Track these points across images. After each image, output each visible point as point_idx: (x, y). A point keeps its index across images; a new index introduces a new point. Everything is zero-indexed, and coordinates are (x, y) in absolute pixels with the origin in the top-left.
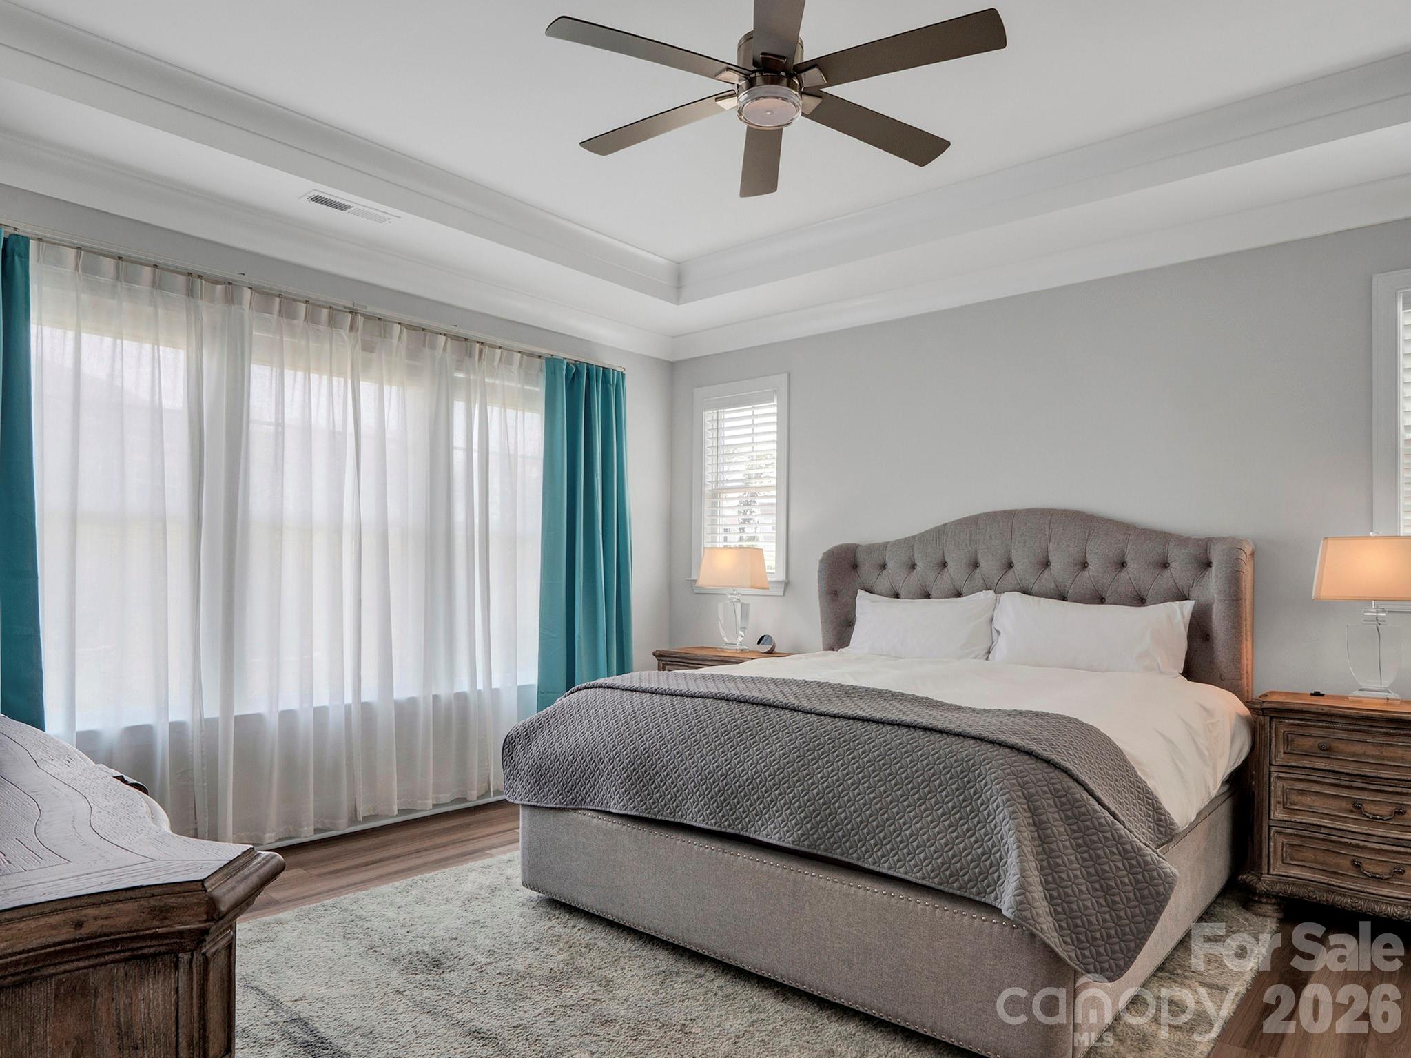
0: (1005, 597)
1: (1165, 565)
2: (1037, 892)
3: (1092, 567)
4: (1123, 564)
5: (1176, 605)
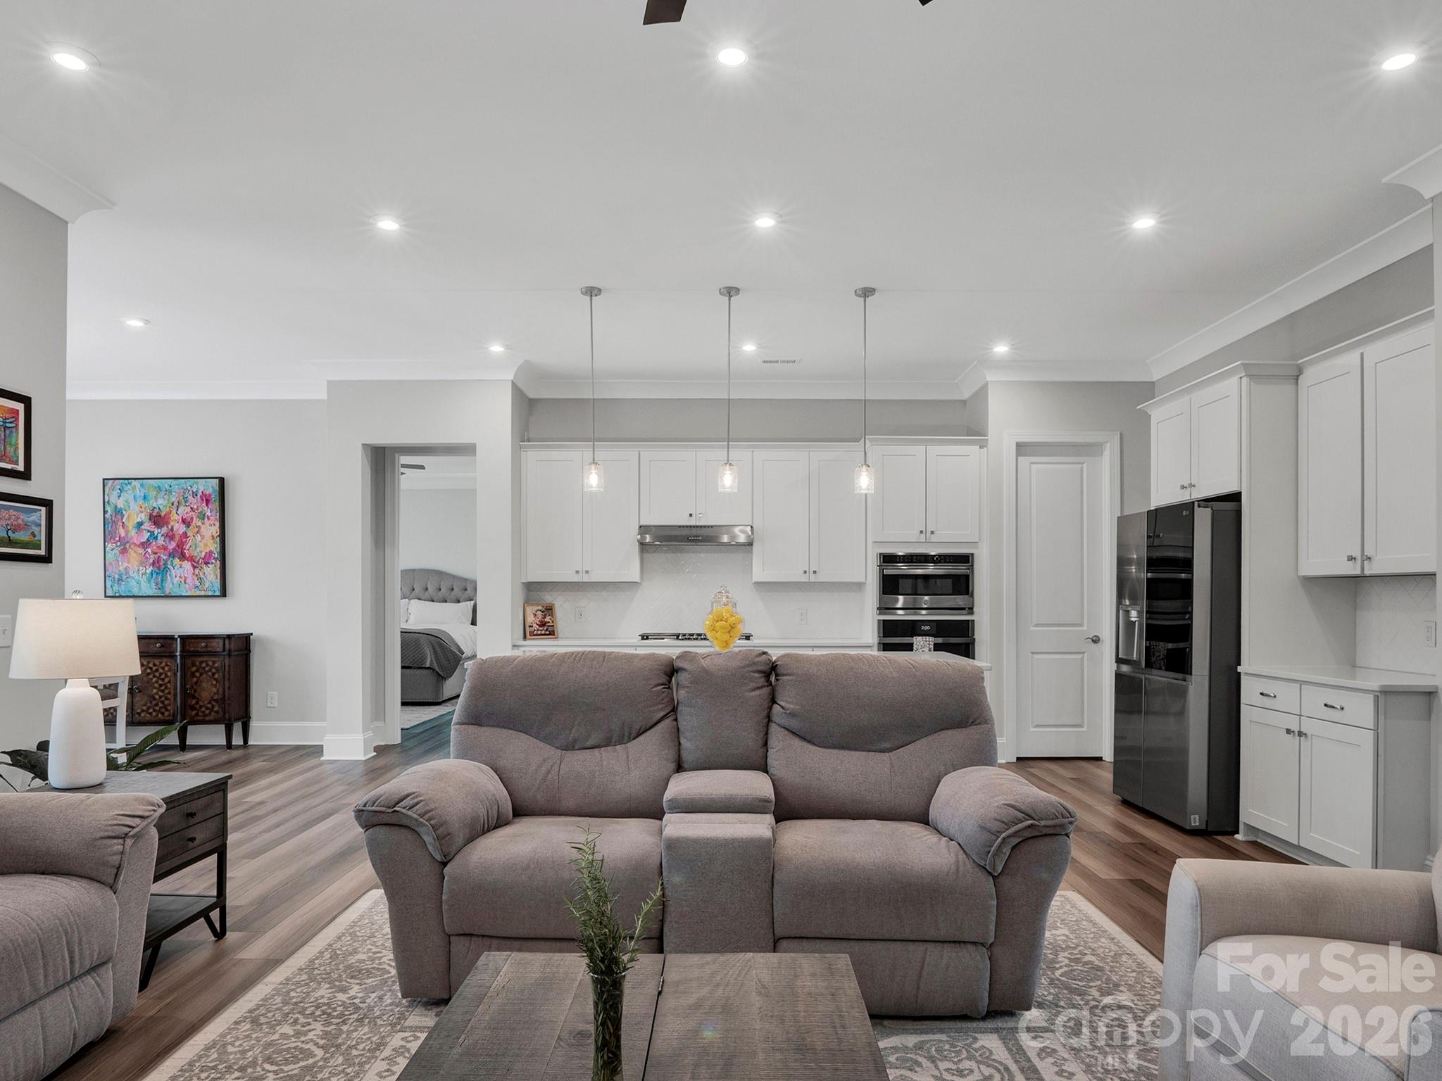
0: (412, 601)
1: (466, 590)
2: (434, 661)
3: (442, 590)
4: (453, 589)
5: (468, 602)
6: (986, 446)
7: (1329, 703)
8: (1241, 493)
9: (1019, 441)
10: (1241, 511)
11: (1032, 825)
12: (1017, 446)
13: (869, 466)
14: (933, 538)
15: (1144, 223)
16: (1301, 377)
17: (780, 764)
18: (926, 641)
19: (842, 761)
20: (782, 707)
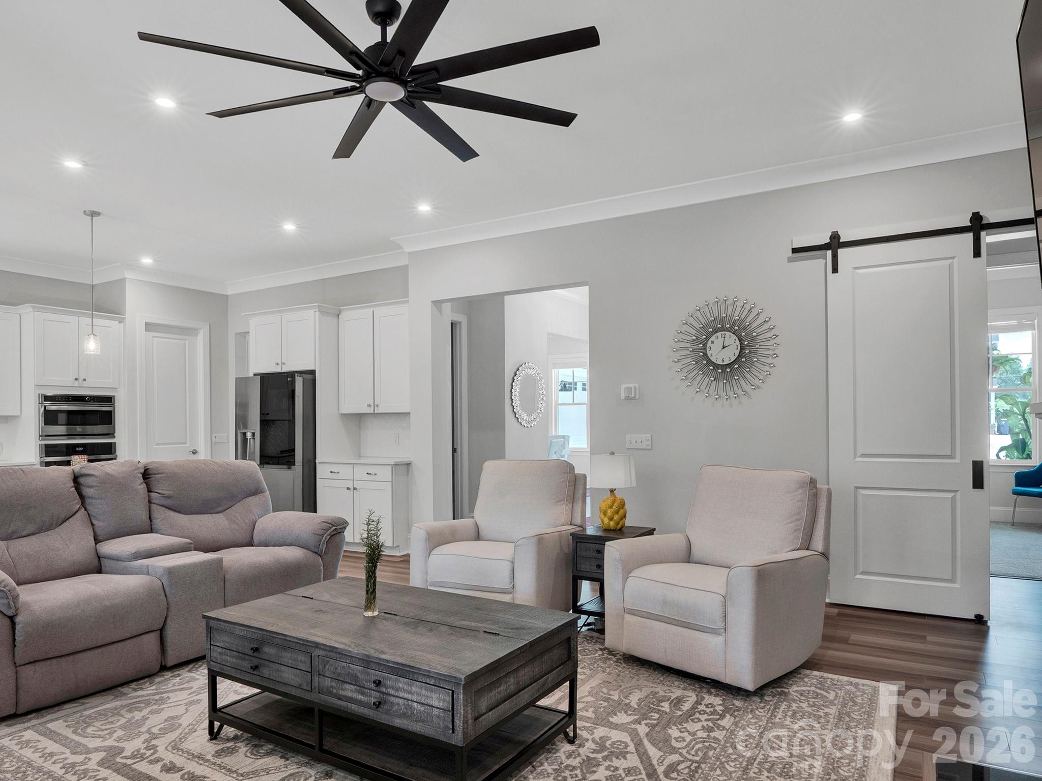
6: (123, 322)
7: (369, 473)
8: (315, 370)
9: (147, 321)
10: (315, 379)
11: (336, 529)
12: (146, 324)
13: (96, 336)
14: (85, 384)
15: (289, 227)
16: (340, 315)
17: (166, 527)
18: (82, 458)
19: (201, 521)
20: (159, 493)
